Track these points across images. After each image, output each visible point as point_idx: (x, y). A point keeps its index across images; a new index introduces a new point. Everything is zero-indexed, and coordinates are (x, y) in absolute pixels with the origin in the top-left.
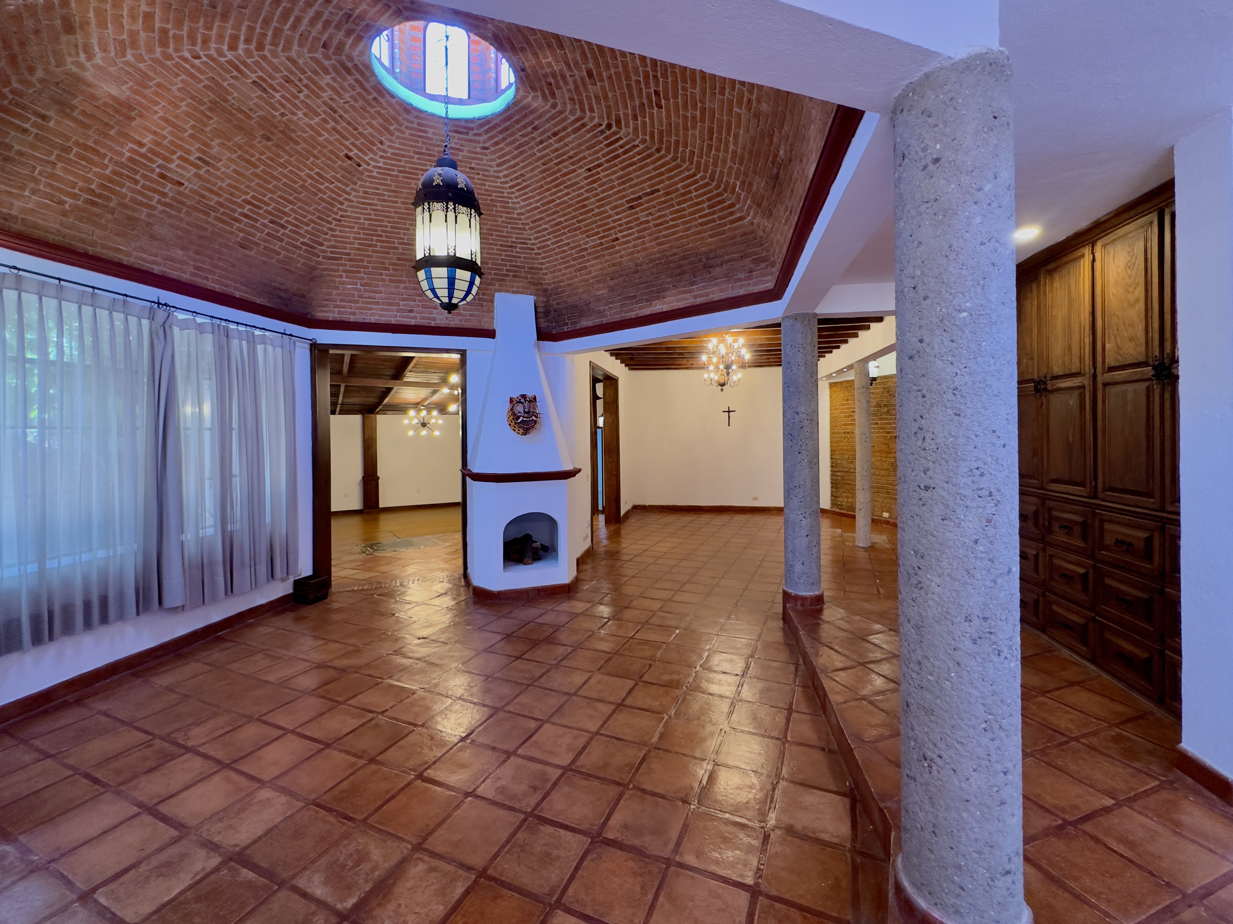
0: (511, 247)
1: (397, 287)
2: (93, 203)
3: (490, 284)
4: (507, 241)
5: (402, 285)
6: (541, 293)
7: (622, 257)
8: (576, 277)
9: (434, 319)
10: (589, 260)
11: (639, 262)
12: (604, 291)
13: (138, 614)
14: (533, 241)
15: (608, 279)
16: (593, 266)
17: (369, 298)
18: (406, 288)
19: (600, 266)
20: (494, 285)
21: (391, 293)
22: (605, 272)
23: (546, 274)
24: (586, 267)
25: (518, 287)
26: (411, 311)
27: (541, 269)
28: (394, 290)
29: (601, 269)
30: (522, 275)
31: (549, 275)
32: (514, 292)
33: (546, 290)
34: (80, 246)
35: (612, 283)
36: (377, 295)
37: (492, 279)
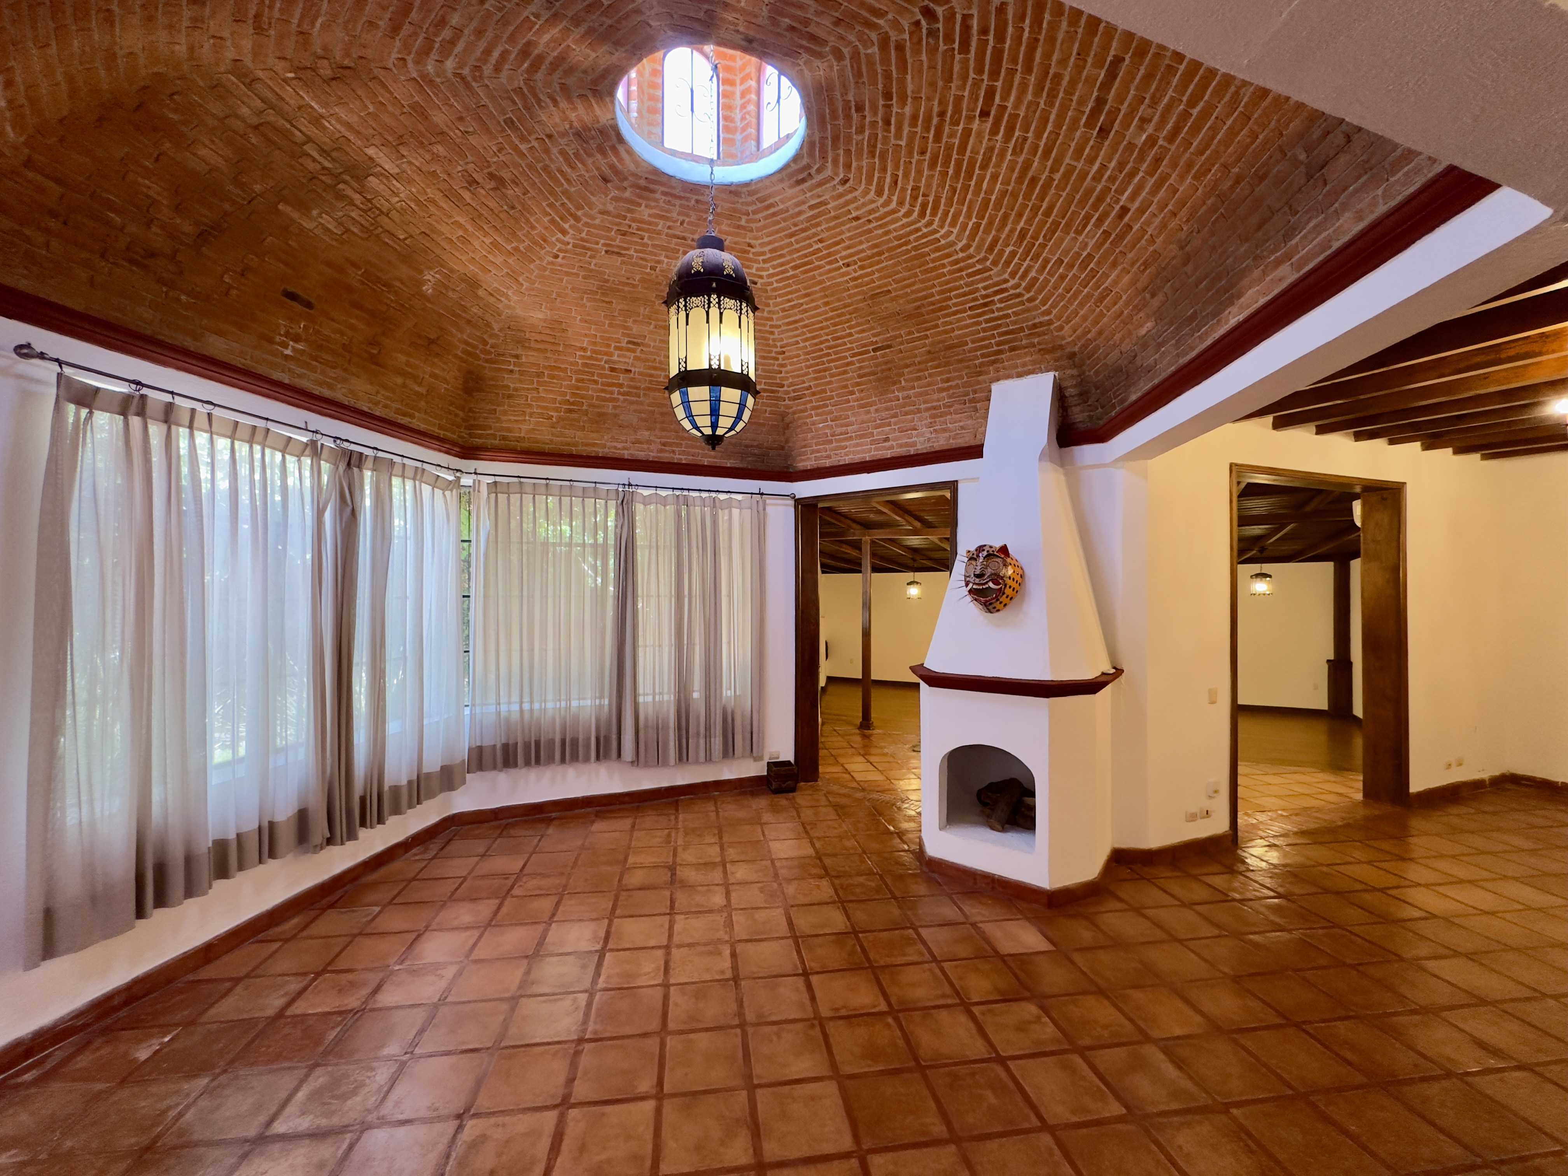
0: (985, 305)
1: (868, 412)
2: (570, 411)
3: (980, 374)
4: (975, 299)
5: (873, 409)
6: (1064, 362)
7: (1152, 241)
8: (1102, 315)
9: (914, 444)
10: (1106, 275)
11: (1183, 235)
12: (1149, 325)
13: (598, 758)
14: (1012, 282)
15: (1148, 296)
16: (1115, 282)
17: (841, 434)
18: (877, 411)
19: (1126, 279)
20: (988, 373)
21: (863, 422)
22: (1139, 285)
23: (1061, 328)
24: (1108, 290)
25: (1024, 365)
26: (887, 440)
27: (1050, 322)
28: (865, 417)
29: (1133, 282)
30: (1024, 342)
31: (1067, 328)
32: (1020, 375)
33: (1072, 355)
34: (566, 449)
35: (1155, 303)
36: (850, 428)
37: (982, 365)
